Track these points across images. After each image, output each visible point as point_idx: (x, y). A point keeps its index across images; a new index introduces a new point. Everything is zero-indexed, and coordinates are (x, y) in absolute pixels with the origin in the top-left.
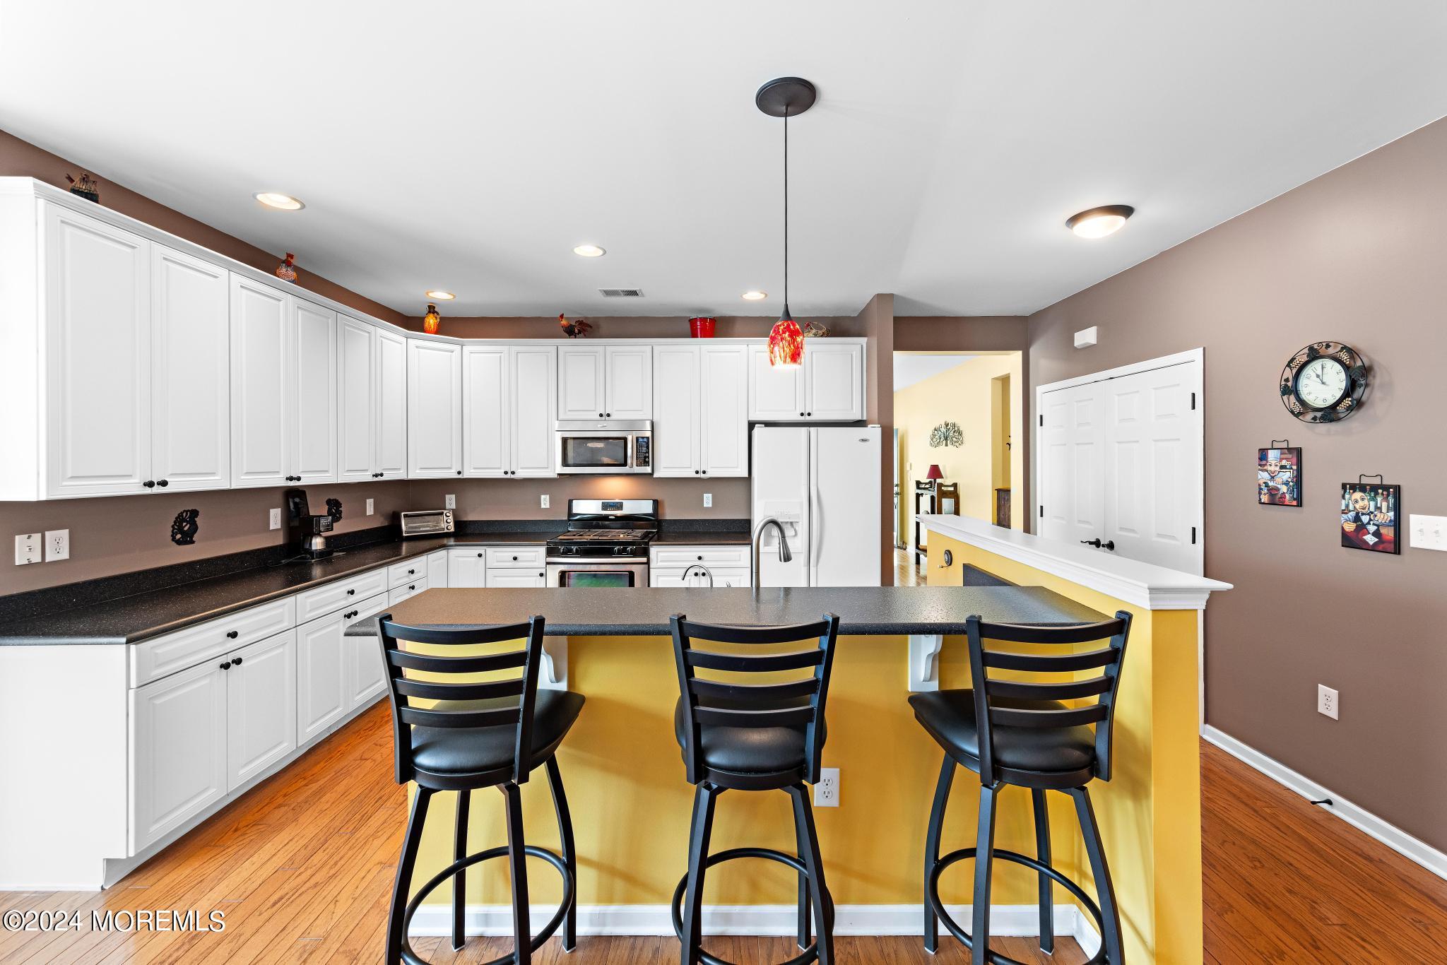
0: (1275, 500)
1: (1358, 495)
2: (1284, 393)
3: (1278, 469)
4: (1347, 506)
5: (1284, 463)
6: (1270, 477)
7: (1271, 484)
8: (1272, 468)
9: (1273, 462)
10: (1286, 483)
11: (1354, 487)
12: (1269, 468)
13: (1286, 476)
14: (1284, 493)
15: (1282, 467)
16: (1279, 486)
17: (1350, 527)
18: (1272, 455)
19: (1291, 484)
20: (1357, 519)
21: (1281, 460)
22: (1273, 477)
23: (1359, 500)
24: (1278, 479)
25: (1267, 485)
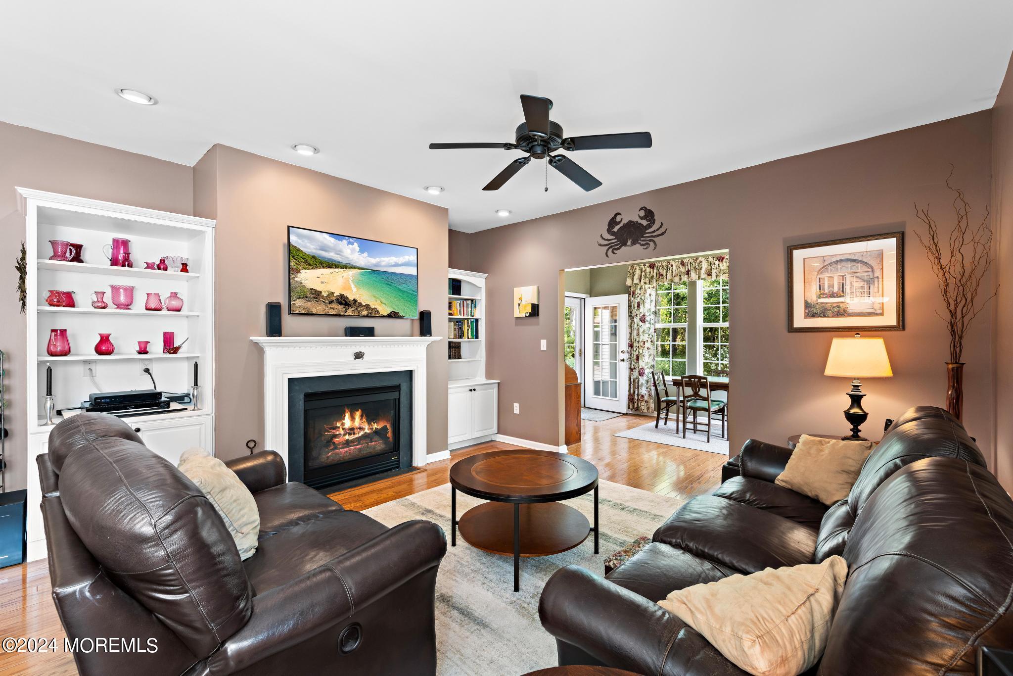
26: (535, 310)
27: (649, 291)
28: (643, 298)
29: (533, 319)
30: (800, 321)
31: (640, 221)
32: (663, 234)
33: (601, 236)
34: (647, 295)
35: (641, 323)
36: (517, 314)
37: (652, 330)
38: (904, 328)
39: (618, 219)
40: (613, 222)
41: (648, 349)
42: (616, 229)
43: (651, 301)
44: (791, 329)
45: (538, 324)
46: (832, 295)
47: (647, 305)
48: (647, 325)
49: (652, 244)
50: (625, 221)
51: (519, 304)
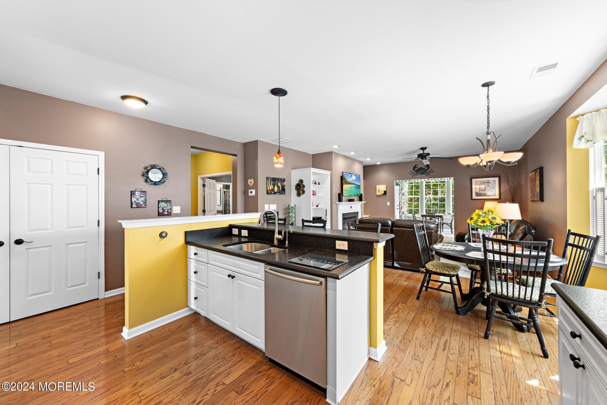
0: (138, 206)
1: (163, 203)
2: (142, 176)
3: (139, 197)
4: (160, 206)
5: (142, 195)
6: (136, 200)
7: (137, 202)
8: (137, 197)
9: (138, 195)
10: (143, 201)
11: (162, 201)
12: (136, 197)
13: (143, 199)
14: (142, 204)
15: (141, 197)
16: (140, 202)
17: (161, 211)
18: (137, 193)
19: (144, 201)
20: (163, 209)
21: (141, 194)
22: (137, 200)
23: (163, 204)
24: (139, 200)
25: (135, 202)
26: (385, 193)
27: (405, 185)
28: (403, 187)
29: (384, 196)
30: (474, 197)
31: (424, 168)
32: (432, 172)
33: (411, 171)
34: (405, 186)
35: (402, 196)
36: (378, 194)
37: (407, 198)
38: (501, 199)
39: (417, 166)
40: (415, 167)
41: (405, 205)
42: (416, 169)
43: (406, 188)
44: (472, 199)
45: (386, 197)
46: (483, 191)
47: (405, 189)
48: (405, 196)
49: (429, 174)
50: (419, 167)
51: (379, 191)
